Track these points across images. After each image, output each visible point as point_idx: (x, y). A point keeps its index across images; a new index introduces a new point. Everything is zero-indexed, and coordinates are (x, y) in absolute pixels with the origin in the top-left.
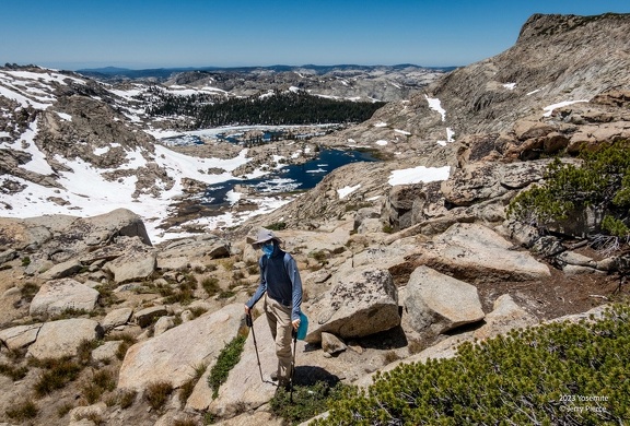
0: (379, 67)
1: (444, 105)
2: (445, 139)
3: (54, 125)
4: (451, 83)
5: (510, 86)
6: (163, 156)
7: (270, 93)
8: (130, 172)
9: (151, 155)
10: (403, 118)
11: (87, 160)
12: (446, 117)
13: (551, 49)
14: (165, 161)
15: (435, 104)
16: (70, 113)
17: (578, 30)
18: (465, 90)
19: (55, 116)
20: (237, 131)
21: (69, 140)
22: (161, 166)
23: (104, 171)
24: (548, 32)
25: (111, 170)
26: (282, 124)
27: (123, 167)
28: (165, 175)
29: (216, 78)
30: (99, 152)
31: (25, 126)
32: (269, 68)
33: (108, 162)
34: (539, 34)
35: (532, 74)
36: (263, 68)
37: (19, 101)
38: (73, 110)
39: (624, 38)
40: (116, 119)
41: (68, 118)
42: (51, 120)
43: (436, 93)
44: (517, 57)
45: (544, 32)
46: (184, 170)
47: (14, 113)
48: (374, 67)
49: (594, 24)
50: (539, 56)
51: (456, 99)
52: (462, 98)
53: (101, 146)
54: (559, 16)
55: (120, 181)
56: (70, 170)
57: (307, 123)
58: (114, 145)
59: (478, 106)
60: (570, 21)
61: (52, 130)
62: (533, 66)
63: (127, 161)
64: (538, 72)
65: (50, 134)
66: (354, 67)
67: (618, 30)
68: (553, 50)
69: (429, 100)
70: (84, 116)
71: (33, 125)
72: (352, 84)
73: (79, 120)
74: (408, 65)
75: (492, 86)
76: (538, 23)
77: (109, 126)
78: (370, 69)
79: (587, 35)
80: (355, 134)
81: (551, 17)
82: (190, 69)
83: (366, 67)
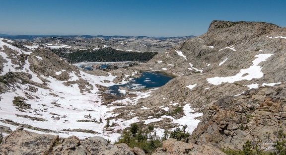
0: (132, 37)
1: (184, 54)
2: (190, 67)
3: (36, 61)
4: (185, 46)
5: (212, 47)
6: (84, 75)
7: (97, 48)
8: (74, 82)
9: (79, 75)
10: (168, 59)
11: (54, 77)
12: (187, 59)
13: (224, 33)
14: (85, 77)
15: (180, 53)
16: (41, 56)
17: (232, 27)
18: (192, 48)
19: (35, 58)
20: (88, 64)
21: (44, 68)
22: (84, 79)
23: (63, 82)
24: (221, 27)
25: (66, 81)
26: (107, 61)
27: (70, 80)
28: (88, 83)
29: (61, 40)
30: (58, 73)
31: (24, 62)
32: (82, 36)
33: (64, 78)
34: (217, 28)
35: (219, 43)
36: (80, 36)
37: (18, 51)
38: (42, 55)
39: (251, 31)
40: (61, 59)
41: (41, 58)
42: (34, 59)
43: (180, 49)
44: (211, 36)
45: (219, 27)
46: (94, 81)
47: (17, 56)
48: (130, 37)
49: (238, 25)
50: (220, 36)
51: (189, 52)
52: (191, 51)
53: (58, 71)
54: (223, 22)
55: (72, 86)
56: (49, 82)
57: (118, 61)
58: (63, 70)
59: (200, 55)
60: (228, 23)
61: (36, 64)
62: (219, 40)
63: (71, 77)
64: (221, 42)
65: (36, 66)
66: (121, 37)
67: (248, 28)
68: (225, 34)
69: (178, 52)
70: (47, 58)
71: (27, 61)
72: (125, 44)
73: (46, 59)
74: (144, 37)
75: (204, 47)
76: (216, 23)
77: (59, 62)
78: (128, 38)
79: (237, 29)
80: (151, 65)
81: (220, 21)
82: (47, 36)
83: (126, 37)
